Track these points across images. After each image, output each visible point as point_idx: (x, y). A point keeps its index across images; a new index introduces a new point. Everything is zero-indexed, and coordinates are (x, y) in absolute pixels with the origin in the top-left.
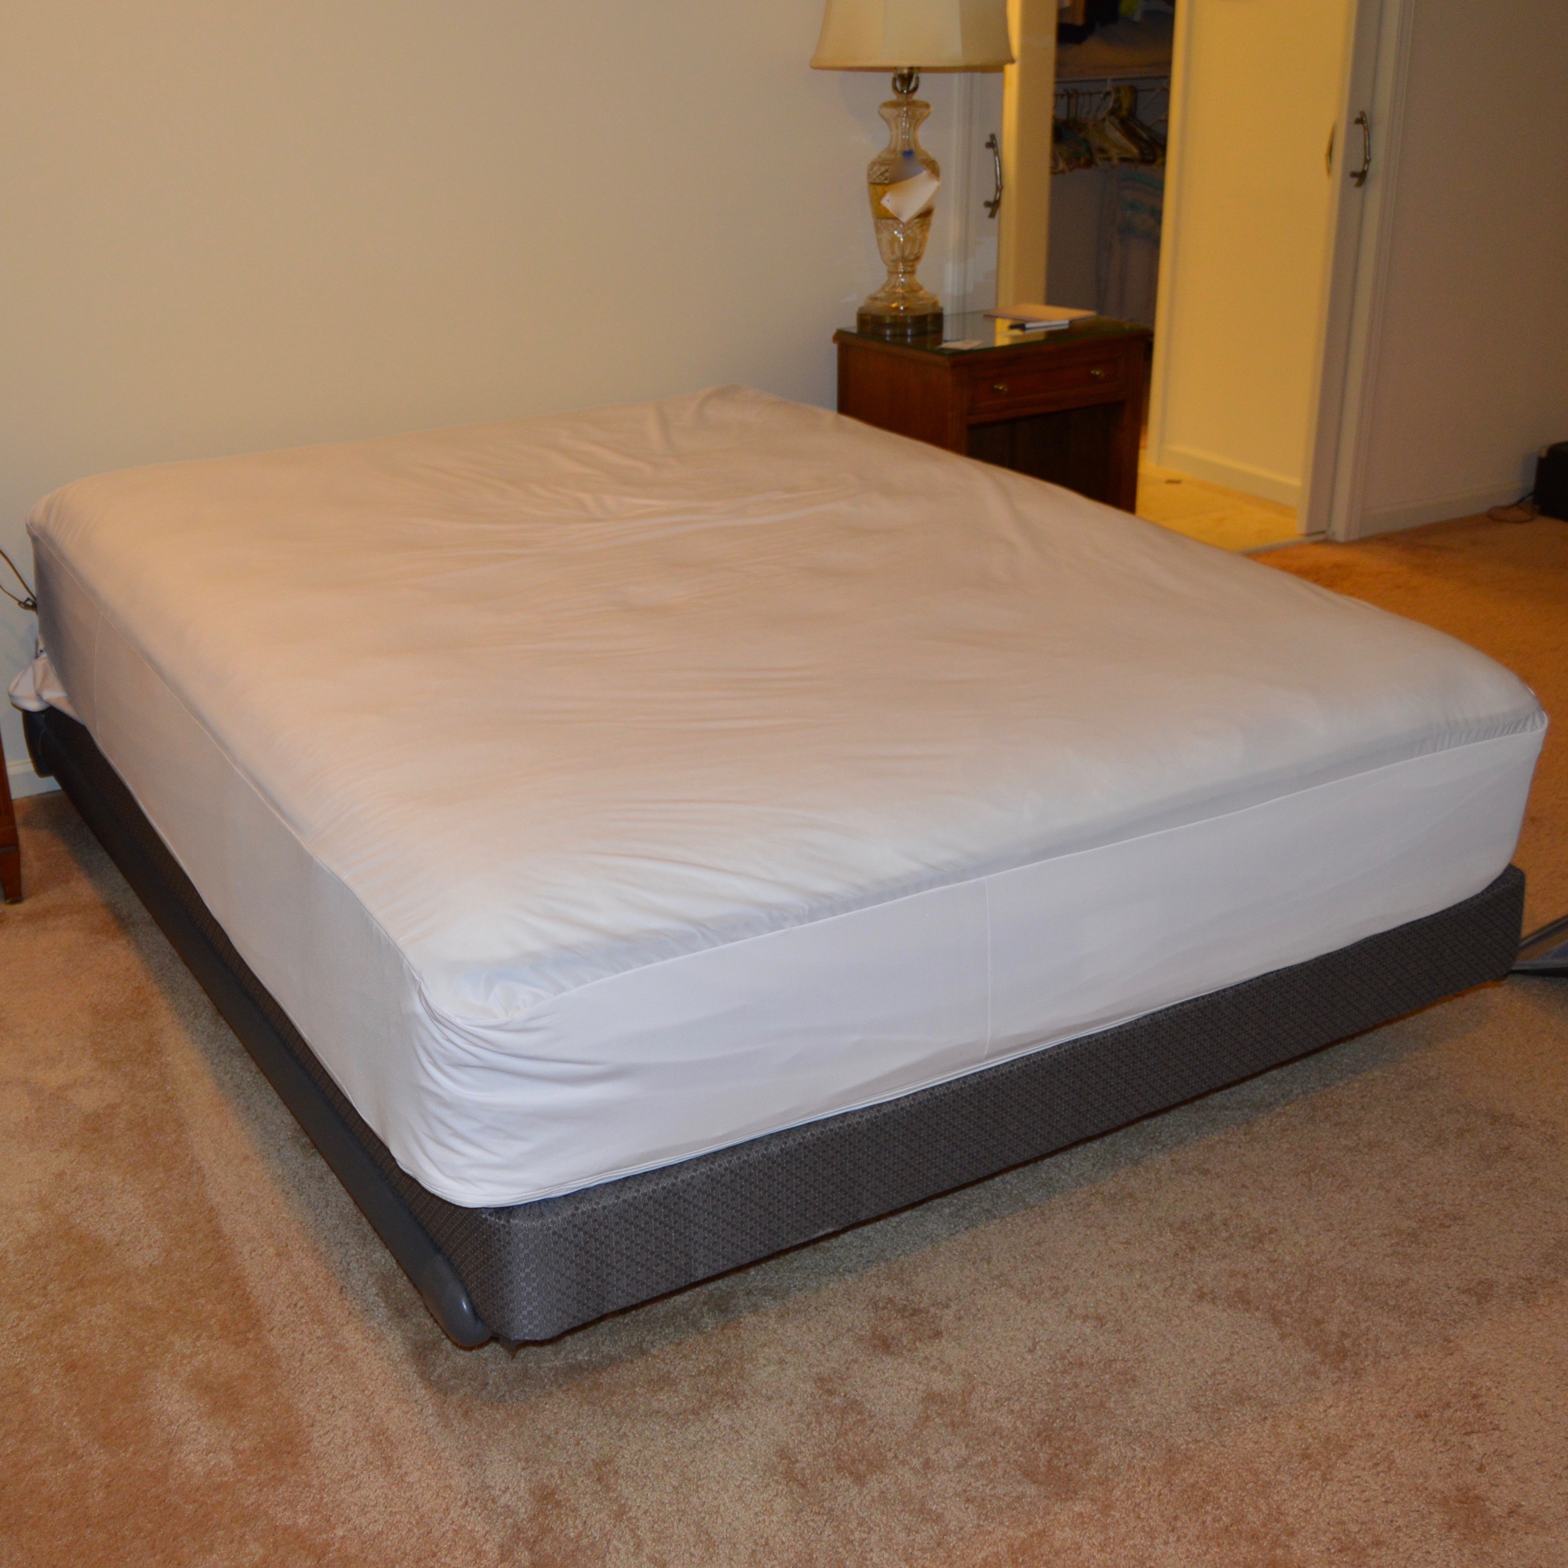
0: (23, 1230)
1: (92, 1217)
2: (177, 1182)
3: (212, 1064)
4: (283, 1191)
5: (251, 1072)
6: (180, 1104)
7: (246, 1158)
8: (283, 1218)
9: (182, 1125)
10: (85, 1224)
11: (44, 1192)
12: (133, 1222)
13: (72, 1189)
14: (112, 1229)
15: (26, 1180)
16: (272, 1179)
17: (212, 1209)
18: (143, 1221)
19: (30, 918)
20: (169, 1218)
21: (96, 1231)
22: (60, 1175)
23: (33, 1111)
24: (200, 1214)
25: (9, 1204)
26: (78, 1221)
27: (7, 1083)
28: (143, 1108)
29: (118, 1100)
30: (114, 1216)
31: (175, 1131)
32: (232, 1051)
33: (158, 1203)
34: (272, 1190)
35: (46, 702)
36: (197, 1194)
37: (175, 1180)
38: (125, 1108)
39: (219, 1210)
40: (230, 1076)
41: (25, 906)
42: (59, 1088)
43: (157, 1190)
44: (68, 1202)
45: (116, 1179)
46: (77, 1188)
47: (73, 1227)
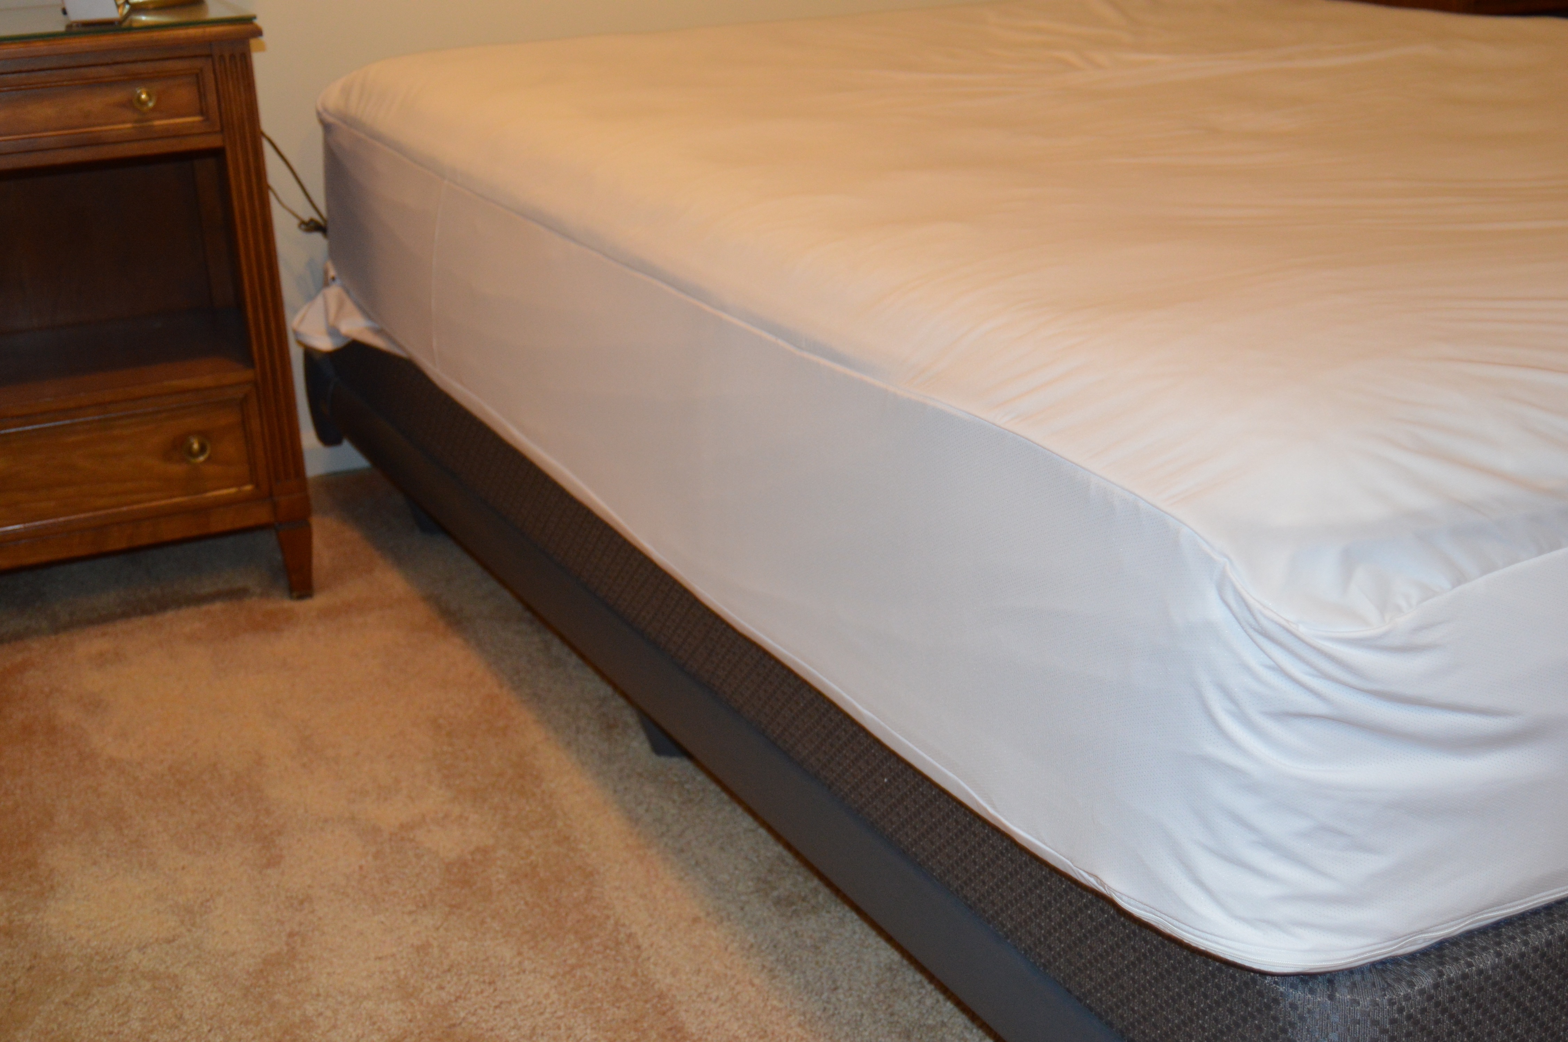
0: (379, 1029)
1: (482, 1008)
2: (600, 956)
3: (615, 791)
4: (764, 967)
5: (674, 802)
6: (582, 846)
7: (696, 920)
8: (774, 1008)
9: (591, 874)
10: (474, 1019)
11: (403, 973)
12: (547, 1015)
13: (446, 967)
14: (517, 1027)
15: (372, 955)
16: (743, 949)
17: (661, 996)
18: (560, 1014)
19: (326, 614)
20: (599, 1008)
21: (492, 1030)
22: (423, 949)
23: (370, 858)
24: (646, 1002)
25: (353, 990)
26: (462, 1014)
27: (326, 821)
28: (529, 852)
29: (491, 842)
30: (515, 1007)
31: (583, 883)
32: (640, 775)
33: (577, 988)
34: (745, 966)
35: (346, 337)
36: (635, 974)
37: (598, 952)
38: (501, 852)
39: (674, 996)
40: (645, 806)
41: (318, 601)
42: (402, 826)
43: (573, 968)
44: (441, 988)
45: (507, 953)
46: (452, 966)
47: (454, 1025)
